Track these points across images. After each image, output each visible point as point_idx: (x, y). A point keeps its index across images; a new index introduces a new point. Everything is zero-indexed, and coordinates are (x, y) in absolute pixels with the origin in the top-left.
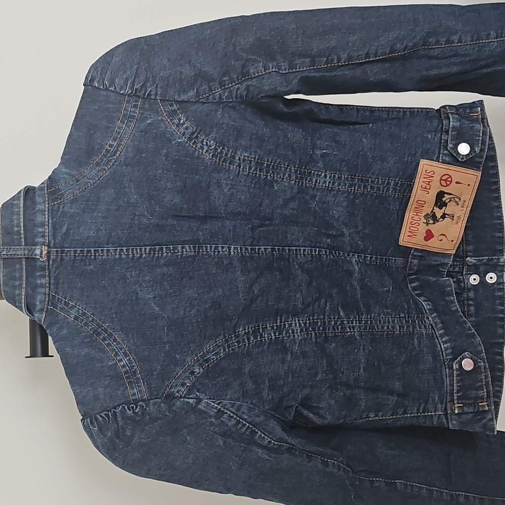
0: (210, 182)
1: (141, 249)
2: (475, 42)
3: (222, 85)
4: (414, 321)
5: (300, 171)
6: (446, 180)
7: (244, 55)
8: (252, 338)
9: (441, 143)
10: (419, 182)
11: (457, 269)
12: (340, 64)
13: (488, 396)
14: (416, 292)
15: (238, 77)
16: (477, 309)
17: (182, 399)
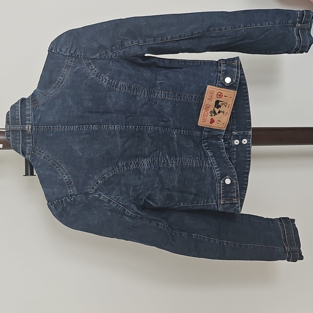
0: (106, 96)
1: (74, 127)
2: (233, 30)
3: (112, 51)
4: (202, 161)
5: (149, 91)
6: (220, 95)
7: (122, 37)
8: (125, 168)
9: (217, 77)
10: (207, 96)
11: (228, 137)
12: (167, 41)
13: (237, 196)
14: (206, 148)
15: (119, 47)
16: (237, 156)
17: (92, 195)
